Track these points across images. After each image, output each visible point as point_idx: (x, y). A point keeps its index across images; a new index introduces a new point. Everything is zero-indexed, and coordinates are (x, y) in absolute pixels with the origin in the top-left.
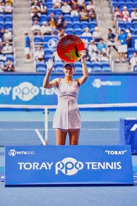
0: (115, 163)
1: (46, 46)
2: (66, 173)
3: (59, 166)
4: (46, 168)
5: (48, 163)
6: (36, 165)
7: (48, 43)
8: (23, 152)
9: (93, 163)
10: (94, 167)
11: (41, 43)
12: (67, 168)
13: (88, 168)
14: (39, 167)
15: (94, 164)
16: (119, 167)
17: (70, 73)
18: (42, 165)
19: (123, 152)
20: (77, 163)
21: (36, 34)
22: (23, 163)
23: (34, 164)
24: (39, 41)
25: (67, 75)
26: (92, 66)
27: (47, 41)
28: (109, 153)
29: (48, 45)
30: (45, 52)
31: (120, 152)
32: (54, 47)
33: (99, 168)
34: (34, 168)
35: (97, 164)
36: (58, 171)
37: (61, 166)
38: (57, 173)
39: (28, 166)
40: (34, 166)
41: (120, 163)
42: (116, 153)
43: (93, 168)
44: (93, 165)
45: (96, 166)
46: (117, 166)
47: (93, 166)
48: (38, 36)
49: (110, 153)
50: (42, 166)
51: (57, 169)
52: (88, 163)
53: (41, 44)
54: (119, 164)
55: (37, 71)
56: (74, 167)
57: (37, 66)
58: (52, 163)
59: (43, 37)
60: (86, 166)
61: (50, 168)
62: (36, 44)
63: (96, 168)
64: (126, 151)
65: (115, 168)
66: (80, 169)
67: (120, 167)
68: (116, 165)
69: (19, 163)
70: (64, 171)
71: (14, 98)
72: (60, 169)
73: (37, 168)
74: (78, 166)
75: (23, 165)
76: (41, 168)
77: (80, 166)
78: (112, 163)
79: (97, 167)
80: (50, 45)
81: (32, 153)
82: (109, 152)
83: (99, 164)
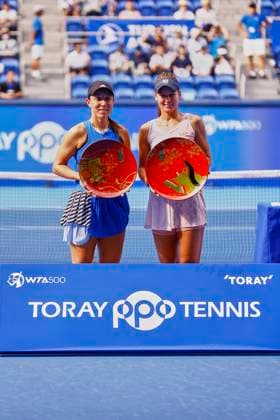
0: (246, 304)
1: (93, 41)
2: (137, 324)
3: (120, 309)
4: (93, 315)
5: (96, 304)
6: (69, 306)
7: (98, 34)
8: (40, 278)
9: (196, 304)
10: (200, 312)
11: (81, 33)
13: (187, 314)
14: (76, 311)
15: (200, 306)
16: (255, 313)
17: (172, 104)
18: (84, 307)
19: (264, 279)
20: (161, 303)
21: (70, 13)
22: (41, 303)
23: (65, 304)
24: (76, 30)
25: (164, 109)
26: (196, 87)
27: (96, 29)
28: (232, 283)
30: (93, 55)
31: (257, 278)
33: (210, 315)
34: (64, 315)
35: (206, 307)
37: (126, 309)
38: (116, 325)
39: (51, 310)
40: (66, 309)
41: (258, 303)
42: (249, 280)
43: (196, 315)
44: (196, 308)
45: (203, 309)
46: (251, 311)
48: (76, 18)
49: (235, 281)
50: (82, 310)
51: (116, 316)
52: (187, 304)
53: (83, 37)
54: (256, 306)
55: (72, 97)
56: (155, 312)
57: (74, 86)
58: (105, 304)
59: (86, 20)
60: (180, 309)
61: (100, 315)
62: (70, 37)
63: (204, 316)
64: (271, 277)
65: (246, 315)
66: (168, 316)
67: (258, 314)
68: (249, 308)
69: (30, 303)
71: (21, 157)
72: (122, 317)
73: (72, 315)
75: (40, 307)
76: (79, 315)
77: (168, 309)
78: (240, 304)
79: (206, 312)
81: (60, 280)
82: (232, 279)
83: (211, 305)
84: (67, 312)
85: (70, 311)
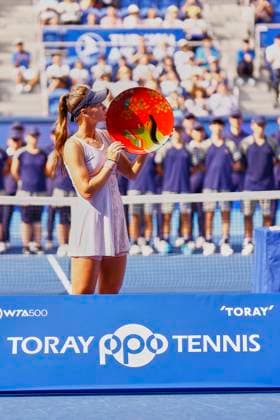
0: (245, 337)
1: (72, 52)
2: (126, 361)
3: (107, 344)
4: (77, 351)
5: (81, 339)
6: (52, 342)
7: (77, 44)
8: (19, 311)
9: (191, 338)
10: (194, 347)
11: (59, 44)
12: (127, 351)
13: (180, 350)
14: (59, 347)
15: (194, 340)
16: (254, 347)
18: (67, 342)
19: (264, 310)
20: (152, 337)
21: (47, 23)
22: (21, 339)
23: (47, 339)
24: (55, 40)
27: (75, 40)
28: (229, 314)
29: (78, 50)
31: (256, 309)
32: (92, 55)
33: (205, 350)
34: (47, 351)
35: (201, 340)
36: (106, 355)
37: (114, 344)
38: (103, 361)
39: (32, 345)
40: (48, 345)
41: (257, 336)
42: (247, 311)
43: (191, 350)
44: (191, 342)
45: (198, 343)
46: (250, 345)
47: (191, 344)
48: (53, 27)
49: (232, 312)
50: (66, 346)
51: (103, 351)
52: (180, 338)
53: (61, 48)
54: (255, 339)
55: (50, 113)
56: (146, 347)
57: (52, 101)
58: (91, 338)
59: (64, 29)
60: (173, 344)
61: (86, 350)
62: (47, 48)
63: (199, 350)
64: (271, 307)
65: (245, 349)
66: (160, 352)
67: (258, 347)
68: (248, 342)
69: (9, 339)
70: (119, 357)
72: (110, 353)
73: (55, 351)
74: (154, 344)
75: (19, 343)
76: (63, 351)
77: (160, 344)
78: (238, 337)
79: (201, 347)
80: (83, 48)
81: (41, 313)
82: (229, 310)
83: (207, 338)
84: (50, 348)
85: (53, 347)
